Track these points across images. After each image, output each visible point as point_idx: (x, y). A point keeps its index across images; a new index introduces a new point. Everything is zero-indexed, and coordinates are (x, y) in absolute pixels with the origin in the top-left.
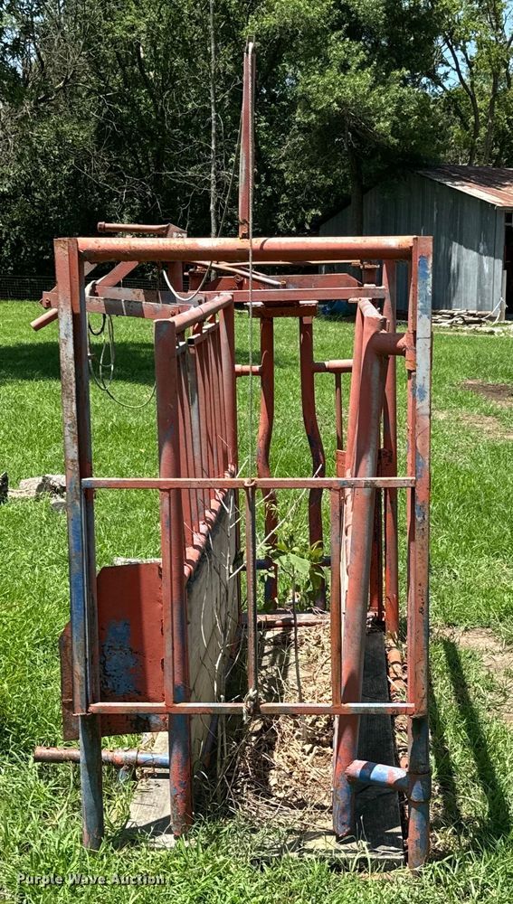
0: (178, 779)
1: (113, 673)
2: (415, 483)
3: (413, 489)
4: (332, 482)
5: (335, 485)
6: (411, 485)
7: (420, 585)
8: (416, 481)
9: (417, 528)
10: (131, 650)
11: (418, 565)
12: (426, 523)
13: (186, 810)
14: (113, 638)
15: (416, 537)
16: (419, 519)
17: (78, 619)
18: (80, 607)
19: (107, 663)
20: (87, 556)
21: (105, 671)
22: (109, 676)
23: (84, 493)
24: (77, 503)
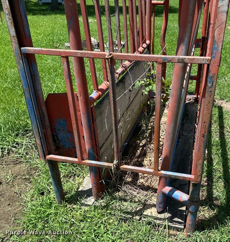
0: (93, 182)
1: (62, 140)
2: (210, 61)
3: (208, 65)
4: (157, 58)
5: (159, 60)
6: (207, 62)
7: (204, 122)
8: (211, 60)
9: (207, 90)
10: (68, 131)
11: (205, 112)
12: (213, 88)
13: (98, 192)
14: (59, 126)
15: (206, 95)
16: (209, 85)
17: (33, 120)
18: (33, 114)
19: (58, 135)
20: (33, 90)
21: (58, 139)
22: (60, 141)
23: (24, 56)
24: (21, 61)
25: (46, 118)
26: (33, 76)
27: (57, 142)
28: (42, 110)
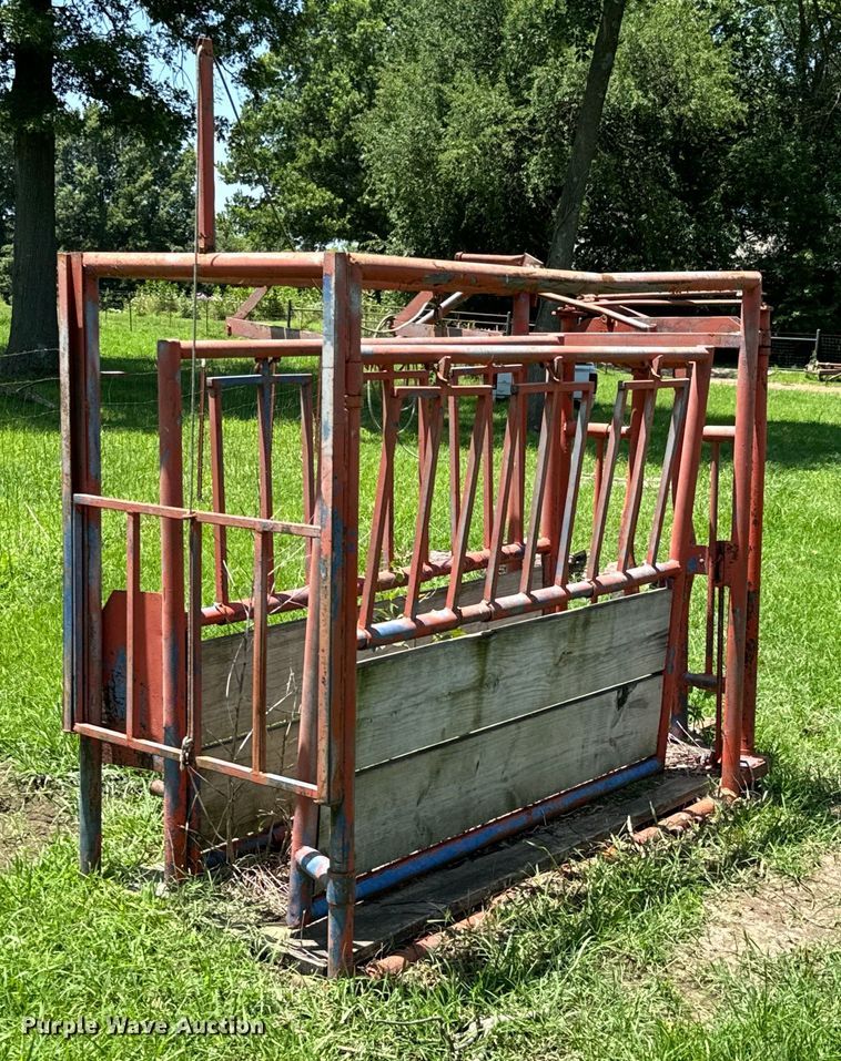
1: (122, 701)
2: (320, 533)
7: (323, 651)
12: (327, 581)
14: (122, 665)
15: (321, 596)
16: (323, 575)
17: (68, 635)
18: (70, 623)
19: (116, 689)
20: (80, 573)
21: (115, 697)
22: (118, 703)
23: (77, 509)
24: (69, 517)
25: (97, 638)
26: (86, 549)
27: (111, 705)
28: (90, 619)
